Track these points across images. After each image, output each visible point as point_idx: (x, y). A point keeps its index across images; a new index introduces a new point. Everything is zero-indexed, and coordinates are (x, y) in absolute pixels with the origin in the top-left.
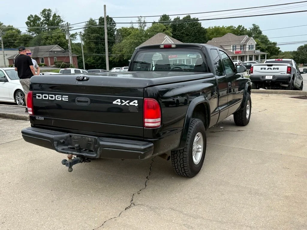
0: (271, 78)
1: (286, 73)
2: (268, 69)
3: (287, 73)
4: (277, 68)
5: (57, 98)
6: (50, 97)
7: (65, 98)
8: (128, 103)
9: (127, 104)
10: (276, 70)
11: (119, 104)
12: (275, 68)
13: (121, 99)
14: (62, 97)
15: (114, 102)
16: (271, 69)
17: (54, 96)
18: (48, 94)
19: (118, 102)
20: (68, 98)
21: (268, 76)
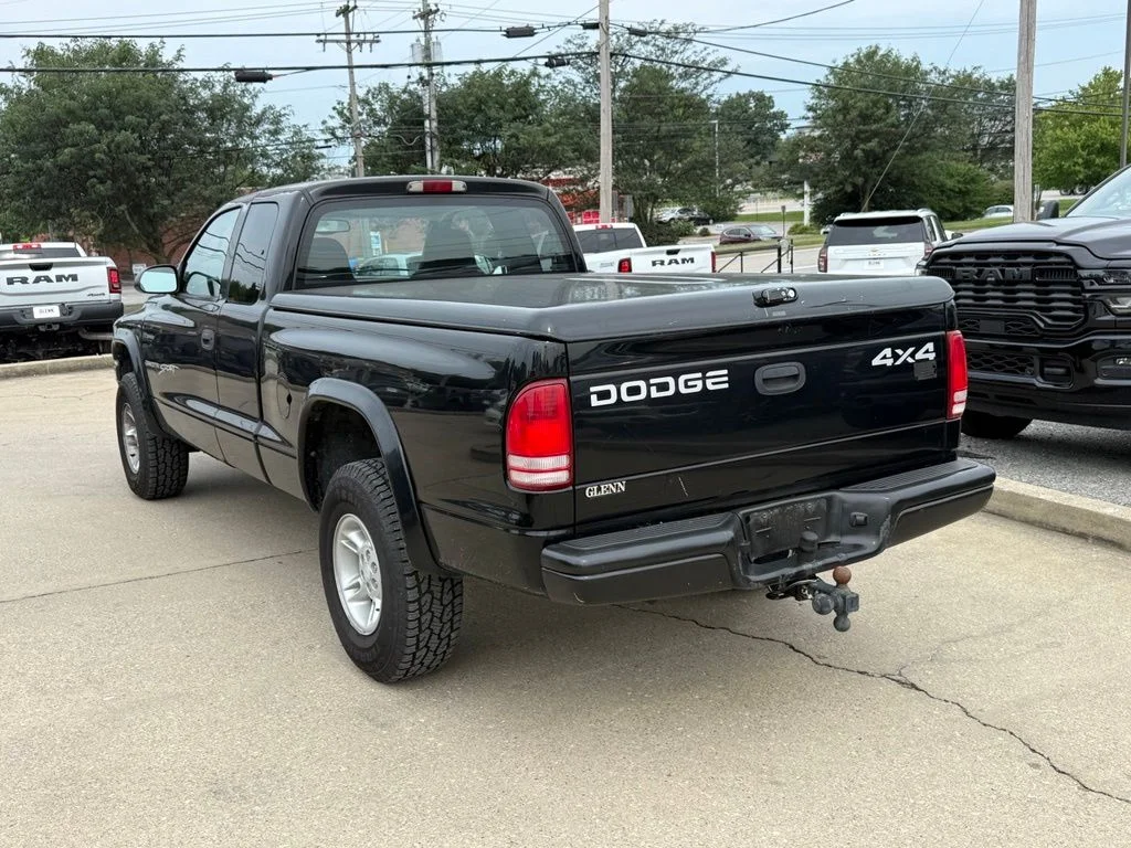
0: (55, 313)
1: (107, 290)
2: (37, 280)
3: (111, 292)
4: (70, 276)
5: (687, 386)
6: (653, 389)
7: (717, 381)
8: (912, 355)
9: (910, 360)
10: (70, 285)
11: (889, 362)
12: (63, 276)
13: (894, 346)
14: (704, 379)
15: (876, 362)
16: (48, 280)
17: (670, 380)
18: (646, 377)
19: (885, 357)
20: (726, 379)
21: (43, 308)
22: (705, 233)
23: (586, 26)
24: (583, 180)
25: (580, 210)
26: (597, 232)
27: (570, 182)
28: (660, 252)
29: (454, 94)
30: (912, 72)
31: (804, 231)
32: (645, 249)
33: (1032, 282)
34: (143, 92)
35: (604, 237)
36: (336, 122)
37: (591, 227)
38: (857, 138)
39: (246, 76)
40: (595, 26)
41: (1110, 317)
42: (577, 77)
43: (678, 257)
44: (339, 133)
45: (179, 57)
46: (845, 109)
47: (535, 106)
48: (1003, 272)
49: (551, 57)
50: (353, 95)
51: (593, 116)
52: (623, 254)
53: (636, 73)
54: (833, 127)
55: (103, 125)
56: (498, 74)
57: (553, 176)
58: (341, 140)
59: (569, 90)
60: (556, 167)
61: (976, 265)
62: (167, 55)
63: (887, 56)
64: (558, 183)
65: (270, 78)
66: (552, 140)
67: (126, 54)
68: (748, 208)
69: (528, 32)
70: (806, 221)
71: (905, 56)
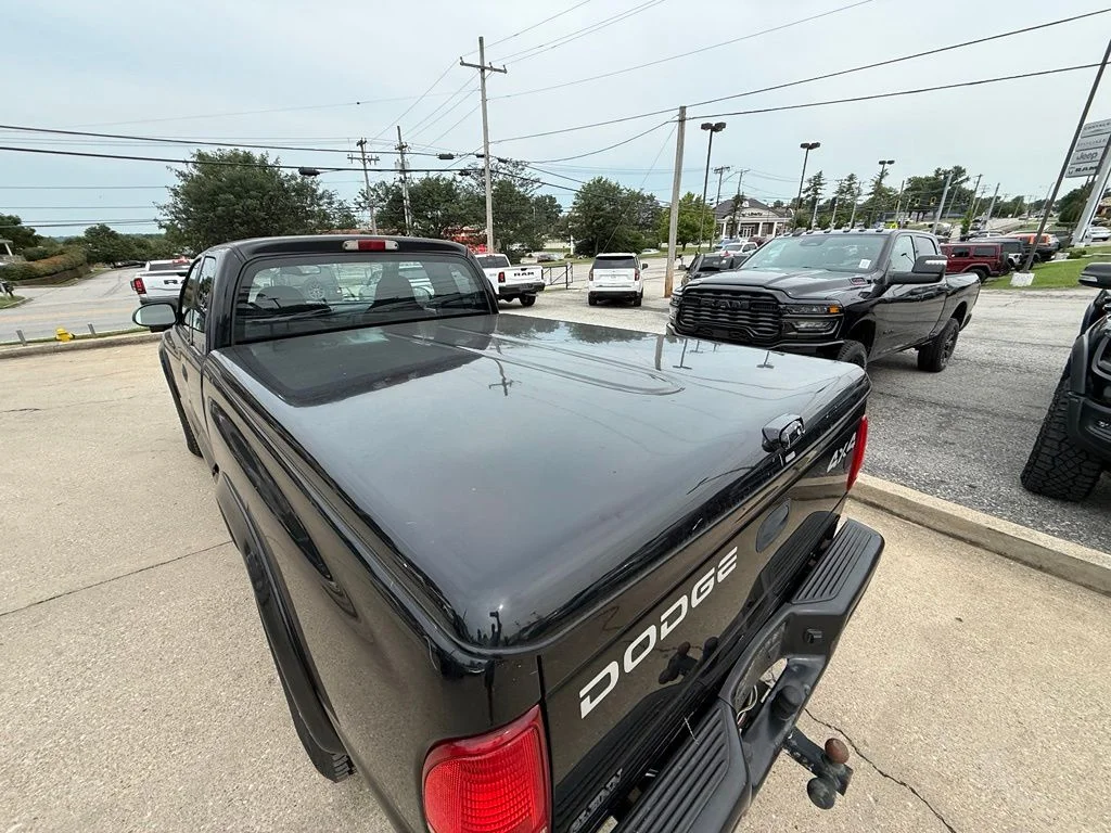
5: (700, 595)
7: (728, 564)
14: (716, 574)
20: (735, 557)
22: (530, 256)
23: (478, 156)
24: (478, 231)
25: (477, 245)
26: (487, 258)
27: (473, 232)
28: (517, 269)
29: (416, 187)
30: (616, 189)
31: (571, 257)
32: (510, 267)
33: (749, 310)
34: (259, 179)
35: (490, 260)
36: (361, 199)
37: (485, 256)
38: (593, 218)
39: (306, 172)
40: (482, 156)
41: (795, 333)
42: (473, 183)
43: (527, 272)
44: (363, 205)
45: (277, 162)
46: (589, 205)
47: (456, 196)
48: (731, 303)
49: (462, 170)
50: (368, 187)
51: (483, 201)
52: (501, 270)
53: (500, 183)
54: (584, 212)
55: (238, 196)
56: (437, 179)
57: (464, 228)
58: (364, 208)
59: (470, 189)
60: (465, 225)
61: (713, 297)
62: (270, 162)
63: (605, 182)
64: (466, 232)
65: (318, 173)
66: (464, 212)
67: (248, 158)
68: (548, 246)
69: (450, 157)
70: (572, 253)
71: (614, 183)
